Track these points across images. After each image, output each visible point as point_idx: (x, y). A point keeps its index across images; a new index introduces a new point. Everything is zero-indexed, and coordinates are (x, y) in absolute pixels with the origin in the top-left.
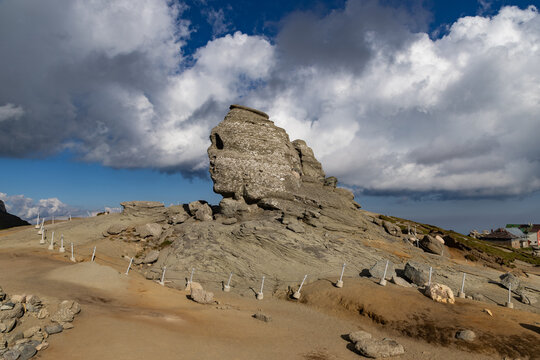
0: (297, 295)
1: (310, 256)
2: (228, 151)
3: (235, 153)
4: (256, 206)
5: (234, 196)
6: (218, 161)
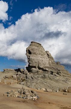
0: (67, 91)
1: (64, 83)
2: (33, 55)
3: (35, 55)
4: (41, 70)
5: (35, 67)
6: (30, 57)
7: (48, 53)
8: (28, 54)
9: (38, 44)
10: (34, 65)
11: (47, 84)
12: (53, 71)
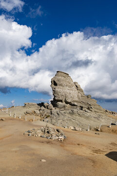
0: (99, 130)
1: (96, 120)
2: (59, 87)
3: (61, 87)
4: (69, 104)
5: (61, 101)
6: (56, 90)
7: (77, 84)
8: (53, 86)
9: (65, 73)
10: (61, 99)
11: (76, 121)
12: (83, 106)
